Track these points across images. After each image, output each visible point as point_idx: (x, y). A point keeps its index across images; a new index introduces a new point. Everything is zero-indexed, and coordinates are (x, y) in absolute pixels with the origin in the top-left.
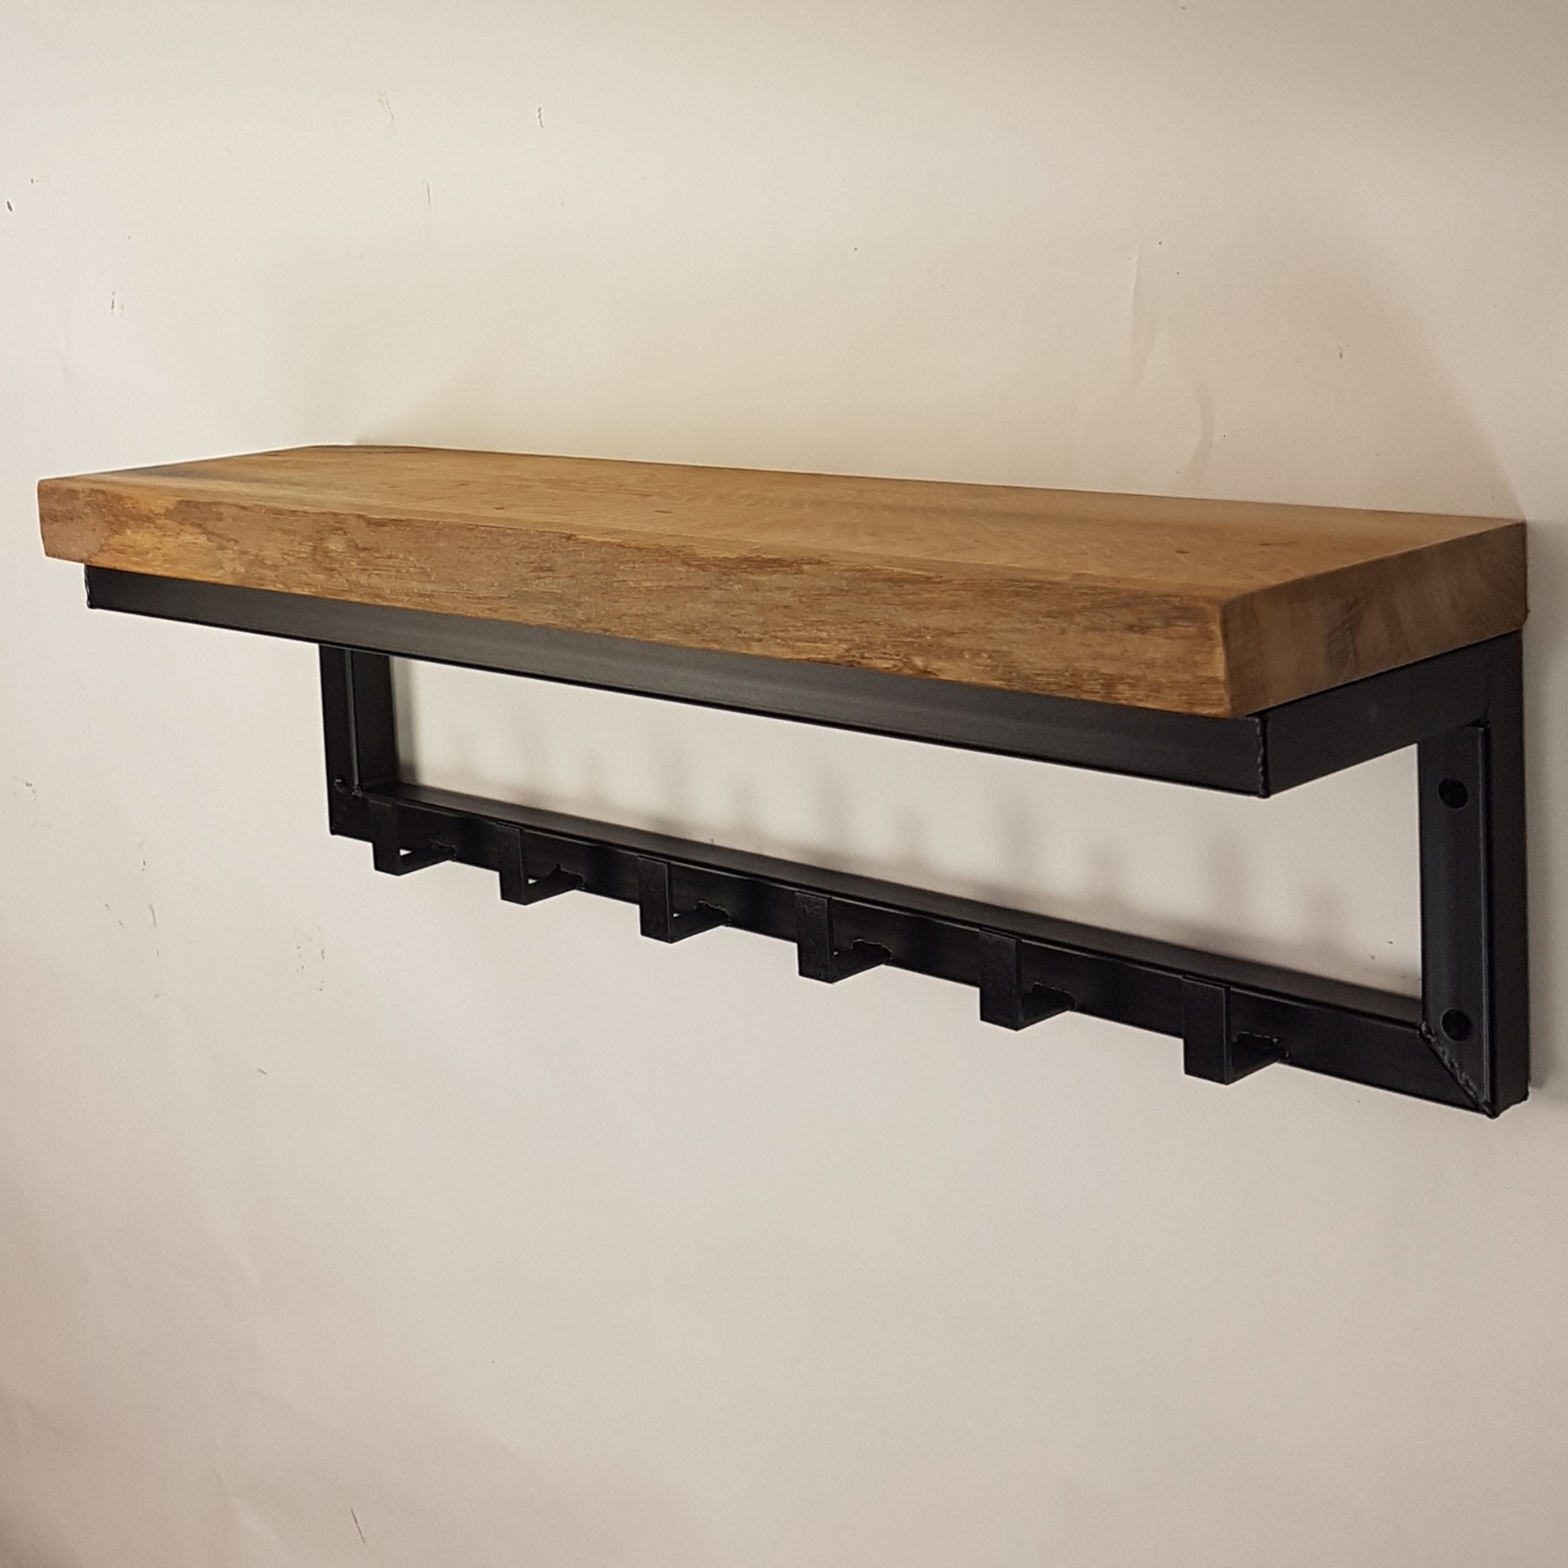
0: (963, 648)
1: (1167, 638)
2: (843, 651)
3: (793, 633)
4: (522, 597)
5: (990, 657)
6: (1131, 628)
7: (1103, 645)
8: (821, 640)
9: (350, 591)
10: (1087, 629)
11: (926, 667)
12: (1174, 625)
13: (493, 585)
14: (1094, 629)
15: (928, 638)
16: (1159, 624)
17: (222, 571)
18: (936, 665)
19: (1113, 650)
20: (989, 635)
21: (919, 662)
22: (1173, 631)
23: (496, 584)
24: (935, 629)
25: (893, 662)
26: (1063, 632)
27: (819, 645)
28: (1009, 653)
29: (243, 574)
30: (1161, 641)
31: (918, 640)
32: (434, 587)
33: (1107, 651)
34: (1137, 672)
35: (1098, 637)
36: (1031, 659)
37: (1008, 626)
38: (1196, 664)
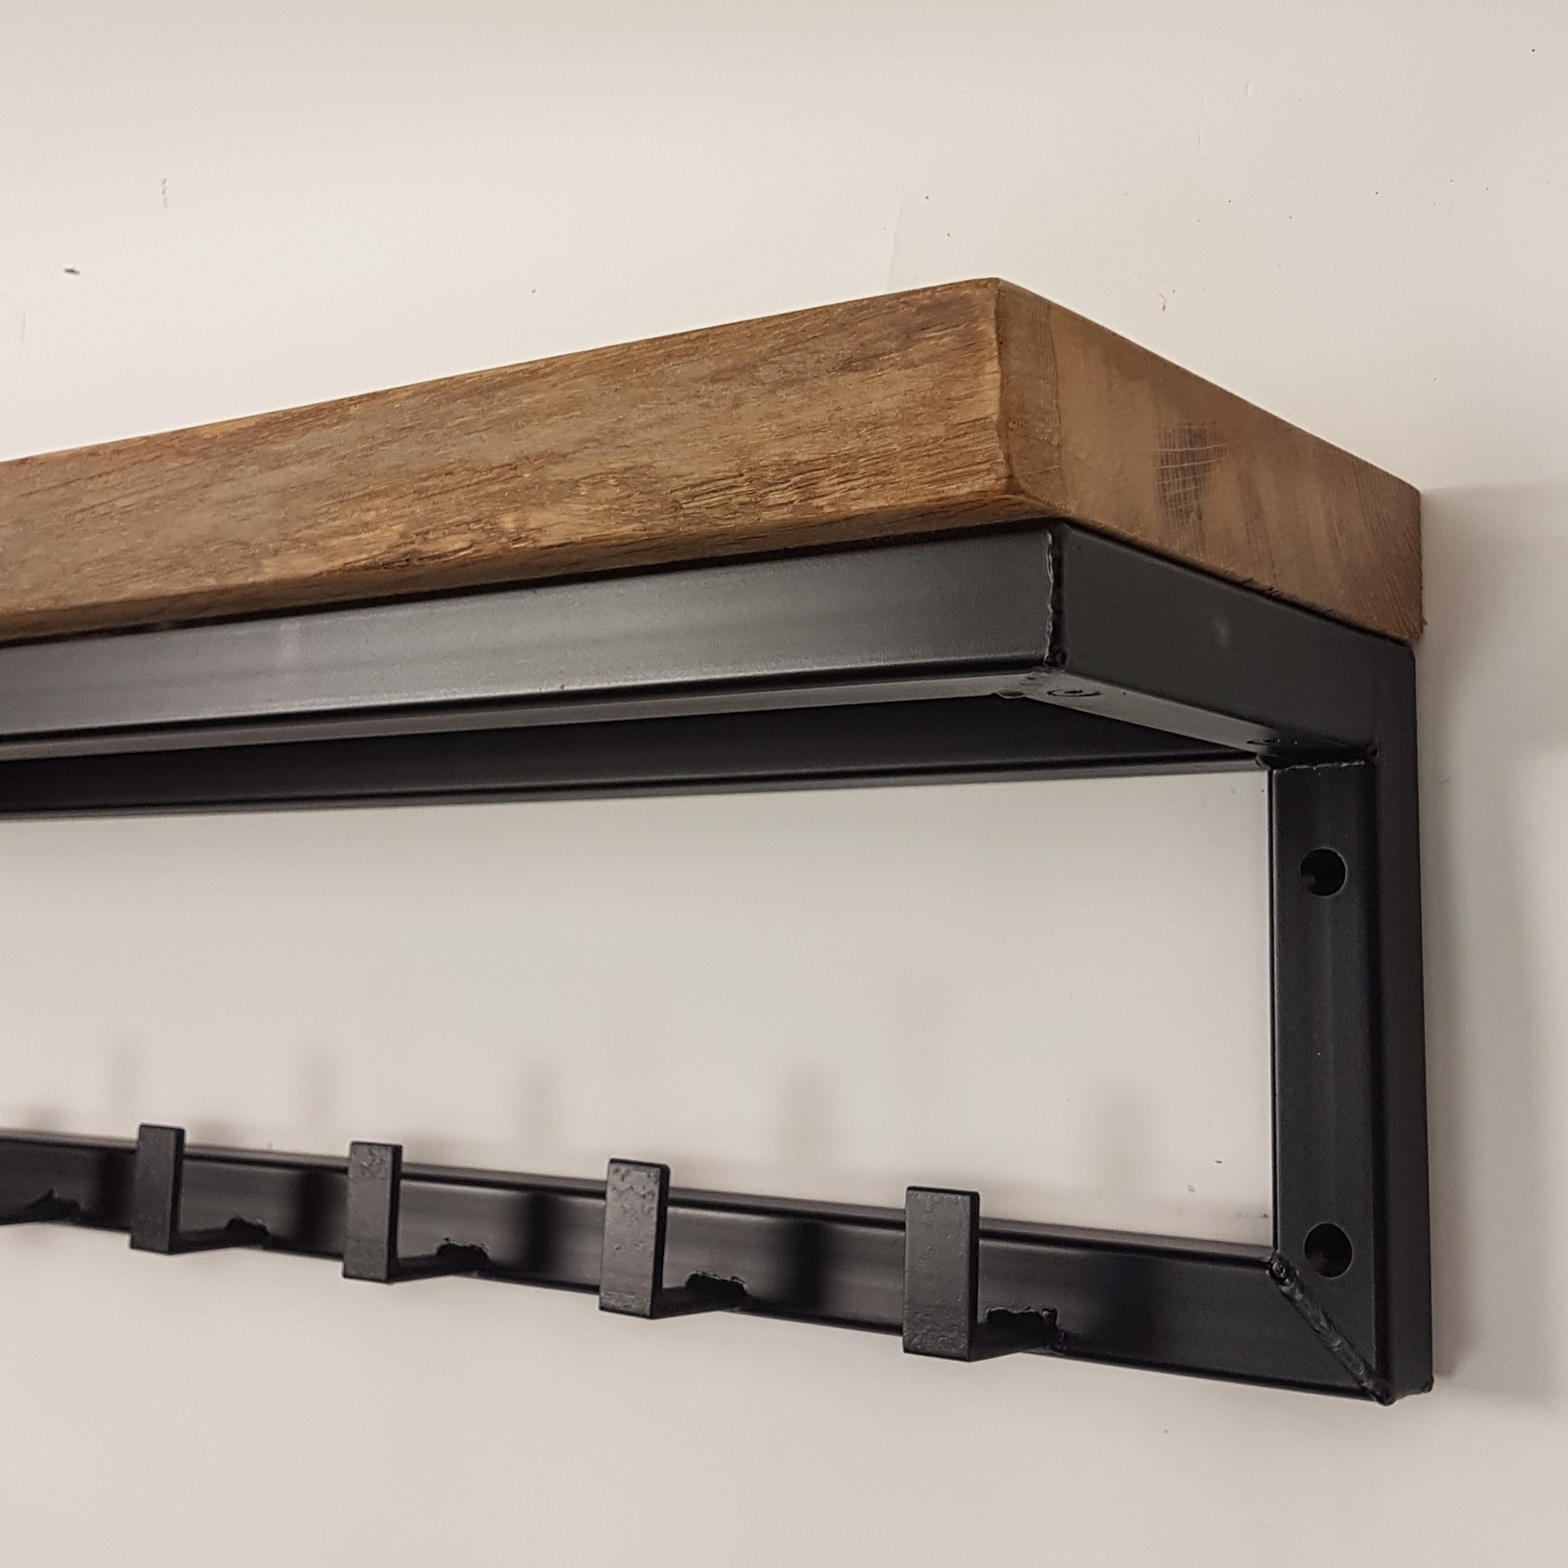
0: (579, 477)
1: (905, 367)
2: (397, 537)
3: (327, 525)
5: (620, 483)
6: (847, 366)
7: (797, 410)
8: (366, 526)
10: (775, 387)
11: (520, 529)
12: (919, 340)
14: (787, 383)
15: (526, 475)
16: (893, 345)
18: (536, 519)
19: (817, 414)
20: (619, 442)
21: (508, 522)
22: (915, 353)
24: (538, 457)
25: (470, 536)
26: (737, 403)
27: (363, 536)
28: (649, 466)
30: (895, 374)
31: (512, 484)
33: (807, 417)
34: (852, 445)
35: (793, 397)
36: (685, 469)
37: (651, 417)
38: (950, 403)
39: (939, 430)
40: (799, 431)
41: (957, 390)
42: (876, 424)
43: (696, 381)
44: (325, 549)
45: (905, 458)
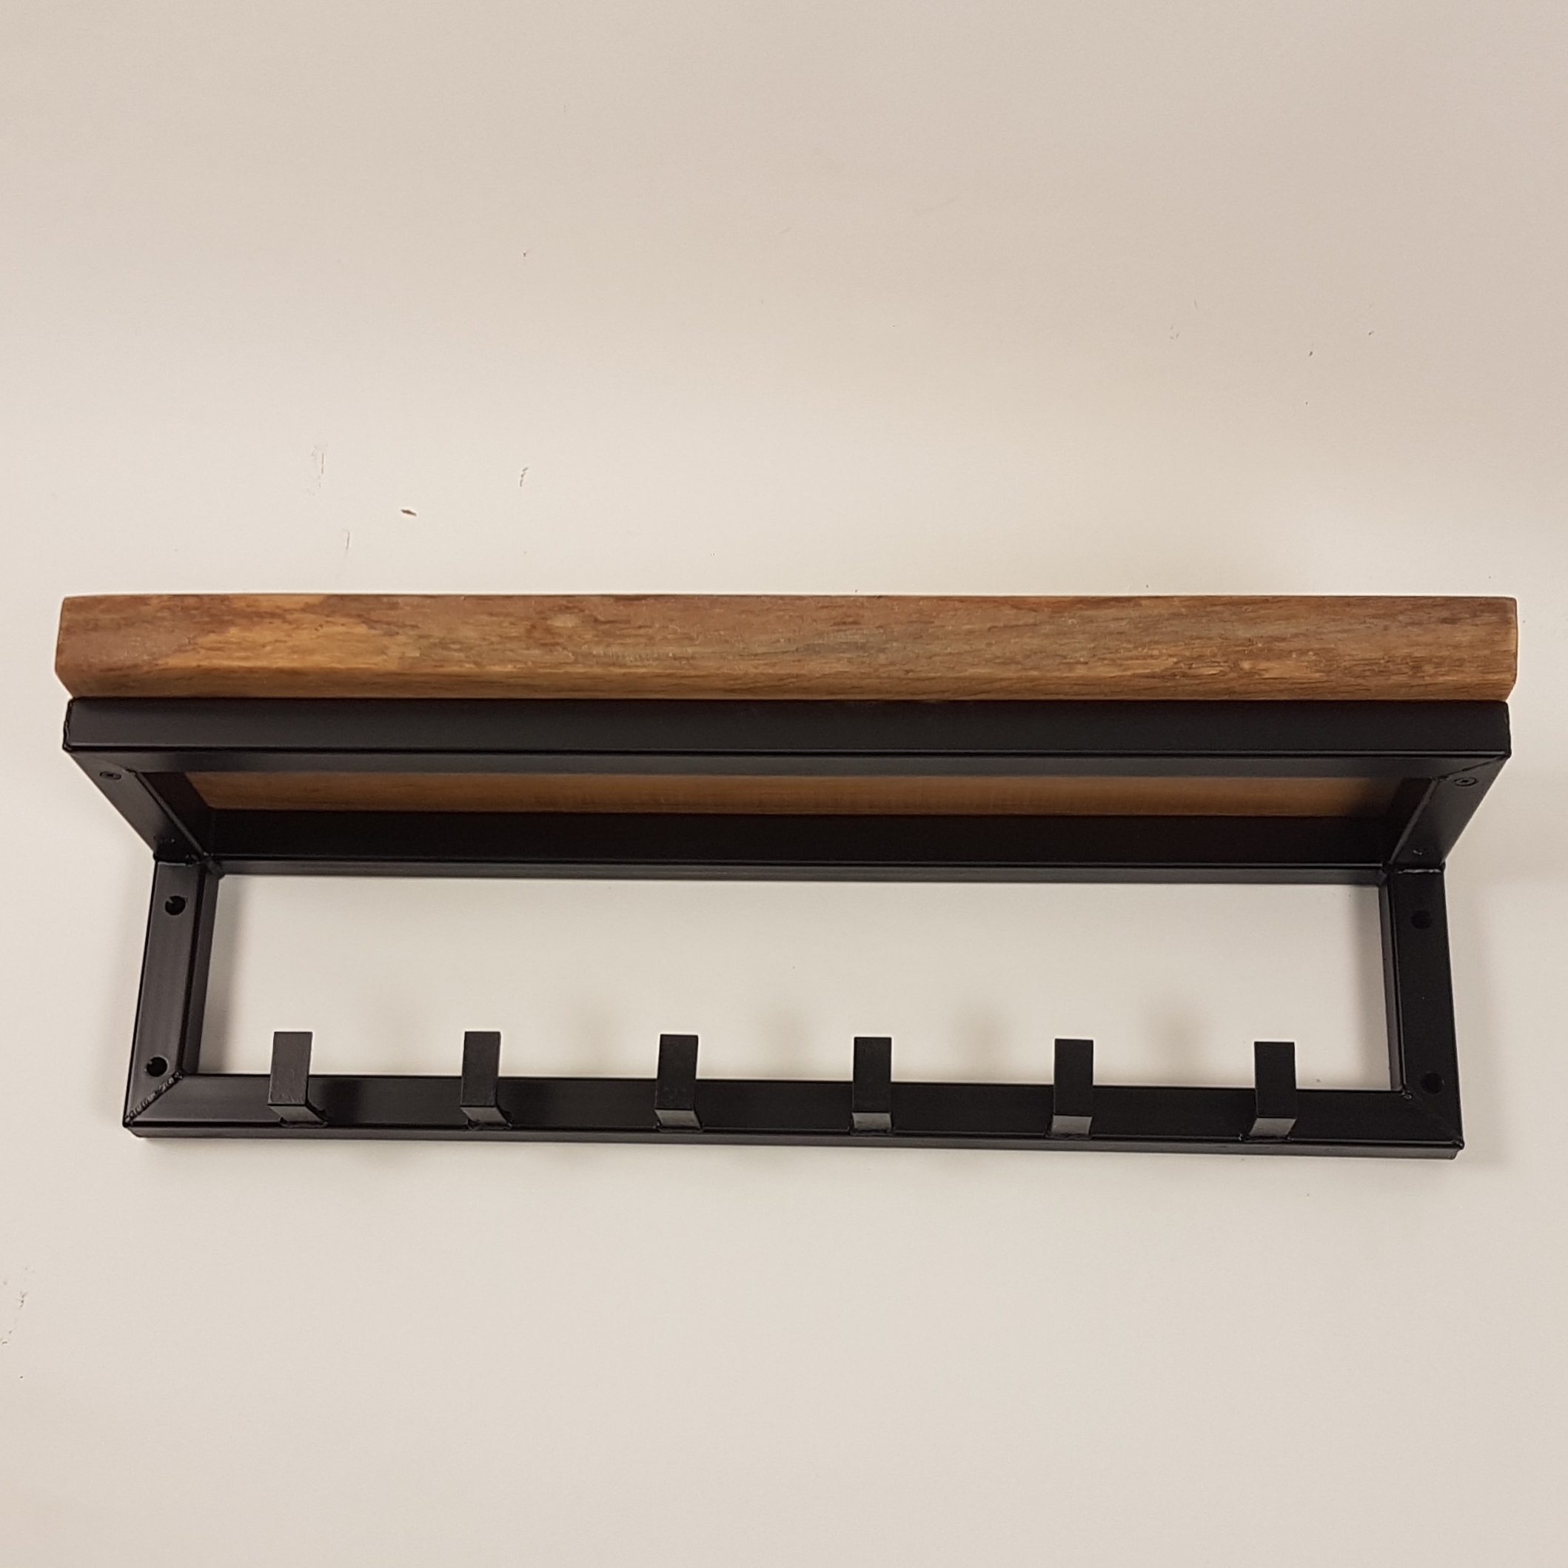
0: (1292, 649)
1: (1473, 625)
2: (1170, 664)
3: (1123, 653)
4: (811, 650)
5: (1315, 654)
6: (1444, 621)
7: (1419, 635)
8: (1152, 657)
9: (576, 662)
10: (1407, 624)
11: (1253, 669)
13: (778, 641)
14: (1413, 624)
15: (1260, 645)
17: (385, 657)
18: (1263, 666)
19: (1428, 638)
20: (1318, 637)
21: (1246, 665)
22: (1478, 621)
23: (782, 640)
24: (1267, 637)
25: (1222, 669)
26: (1386, 628)
27: (1148, 661)
28: (1335, 649)
29: (416, 658)
30: (1467, 628)
31: (1250, 648)
32: (697, 649)
33: (1422, 639)
34: (1445, 653)
35: (1416, 630)
36: (1354, 652)
37: (1338, 629)
38: (1493, 642)
39: (1487, 652)
40: (1418, 644)
41: (1497, 638)
42: (1456, 647)
43: (1364, 616)
44: (1121, 665)
45: (1469, 662)
